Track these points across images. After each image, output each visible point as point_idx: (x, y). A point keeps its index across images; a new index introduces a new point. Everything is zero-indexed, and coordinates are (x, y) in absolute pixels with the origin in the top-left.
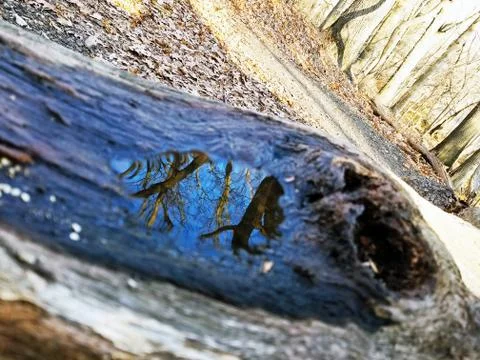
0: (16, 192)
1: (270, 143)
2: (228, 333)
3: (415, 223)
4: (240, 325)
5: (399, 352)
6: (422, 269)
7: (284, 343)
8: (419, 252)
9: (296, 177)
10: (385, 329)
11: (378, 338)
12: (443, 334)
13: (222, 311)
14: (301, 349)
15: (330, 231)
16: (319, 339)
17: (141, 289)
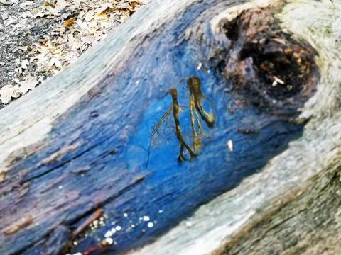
0: (113, 231)
1: (171, 50)
2: (240, 206)
3: (284, 30)
4: (242, 197)
5: (320, 131)
6: (306, 63)
7: (266, 186)
8: (298, 52)
9: (202, 62)
10: (307, 126)
11: (306, 135)
12: (338, 96)
13: (231, 197)
14: (275, 181)
15: (244, 92)
16: (279, 168)
17: (194, 222)
